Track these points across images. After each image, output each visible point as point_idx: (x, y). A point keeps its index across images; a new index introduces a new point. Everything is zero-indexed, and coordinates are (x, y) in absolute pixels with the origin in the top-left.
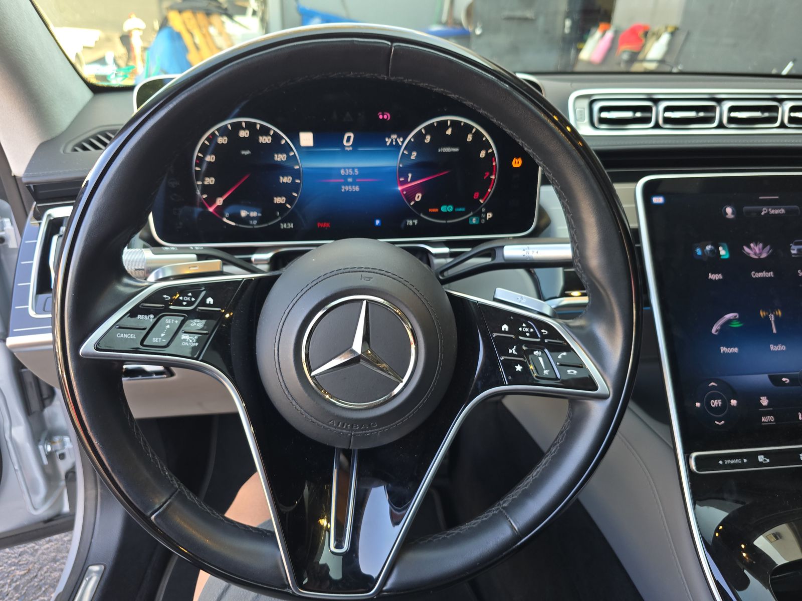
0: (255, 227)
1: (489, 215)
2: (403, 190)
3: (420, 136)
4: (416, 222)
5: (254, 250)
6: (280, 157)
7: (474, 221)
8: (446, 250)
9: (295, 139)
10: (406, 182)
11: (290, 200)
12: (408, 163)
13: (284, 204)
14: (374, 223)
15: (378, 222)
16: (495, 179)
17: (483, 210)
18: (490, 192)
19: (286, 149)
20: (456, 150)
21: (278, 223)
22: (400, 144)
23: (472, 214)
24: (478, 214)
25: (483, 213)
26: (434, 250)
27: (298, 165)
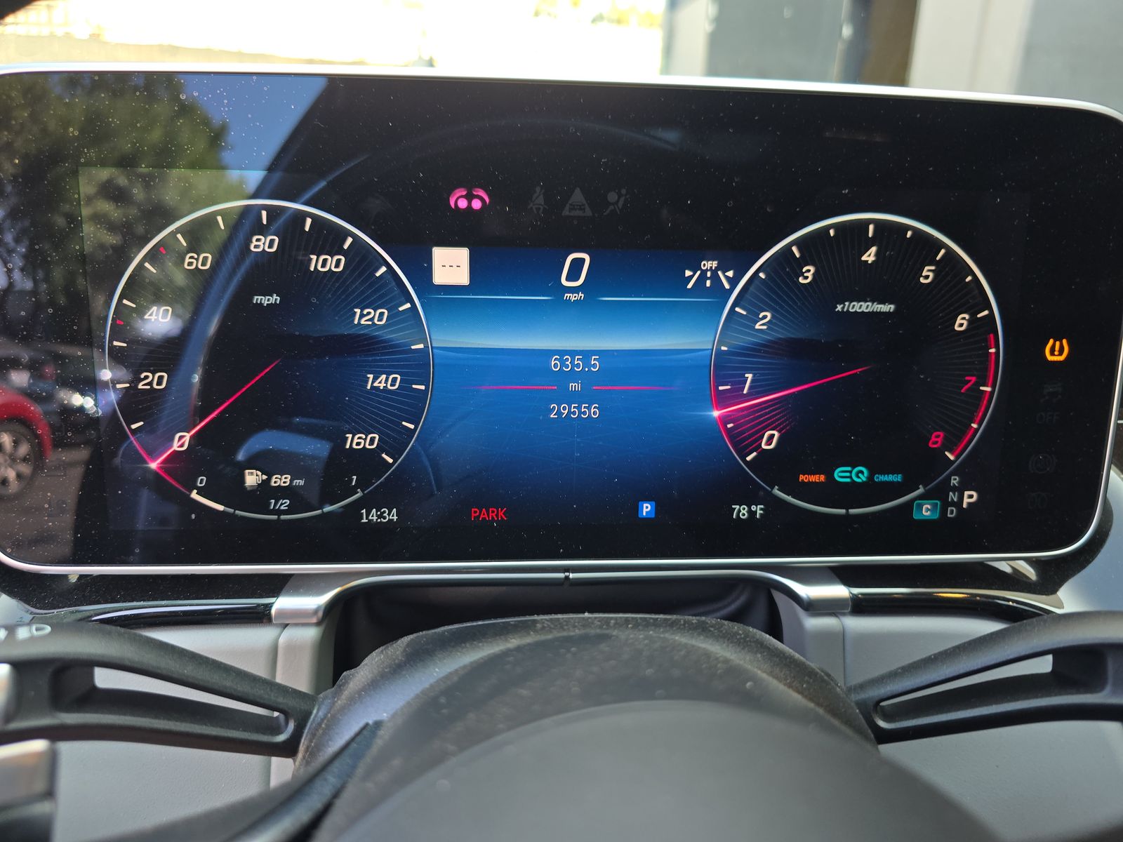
0: (283, 517)
1: (970, 497)
2: (723, 420)
3: (786, 266)
4: (759, 510)
5: (277, 585)
6: (369, 318)
7: (927, 511)
8: (839, 591)
9: (421, 270)
10: (735, 395)
11: (394, 442)
12: (743, 340)
13: (375, 454)
14: (636, 509)
16: (992, 393)
17: (955, 481)
18: (977, 430)
19: (386, 293)
20: (889, 308)
21: (357, 505)
22: (727, 286)
23: (921, 490)
24: (938, 493)
25: (954, 489)
26: (804, 591)
27: (424, 340)
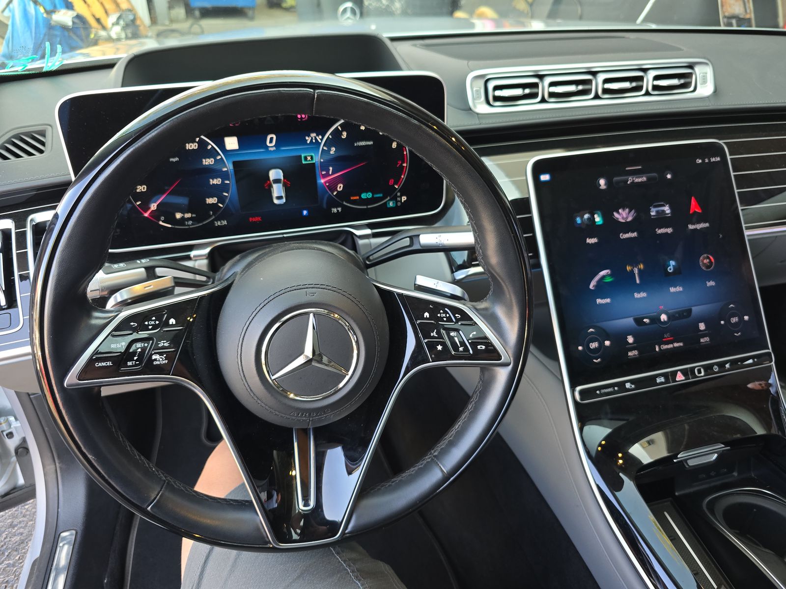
0: (191, 227)
1: (404, 198)
2: (325, 182)
3: (337, 133)
4: (340, 209)
5: (191, 248)
6: (208, 162)
7: (391, 204)
8: (368, 231)
9: (222, 146)
10: (327, 175)
11: (221, 200)
12: (327, 157)
13: (216, 204)
14: (302, 213)
15: (305, 212)
16: (407, 166)
17: (399, 194)
18: (403, 178)
19: (212, 154)
20: (371, 143)
21: (213, 221)
22: (320, 141)
23: (389, 198)
24: (394, 198)
25: (399, 197)
26: (358, 233)
27: (226, 167)
